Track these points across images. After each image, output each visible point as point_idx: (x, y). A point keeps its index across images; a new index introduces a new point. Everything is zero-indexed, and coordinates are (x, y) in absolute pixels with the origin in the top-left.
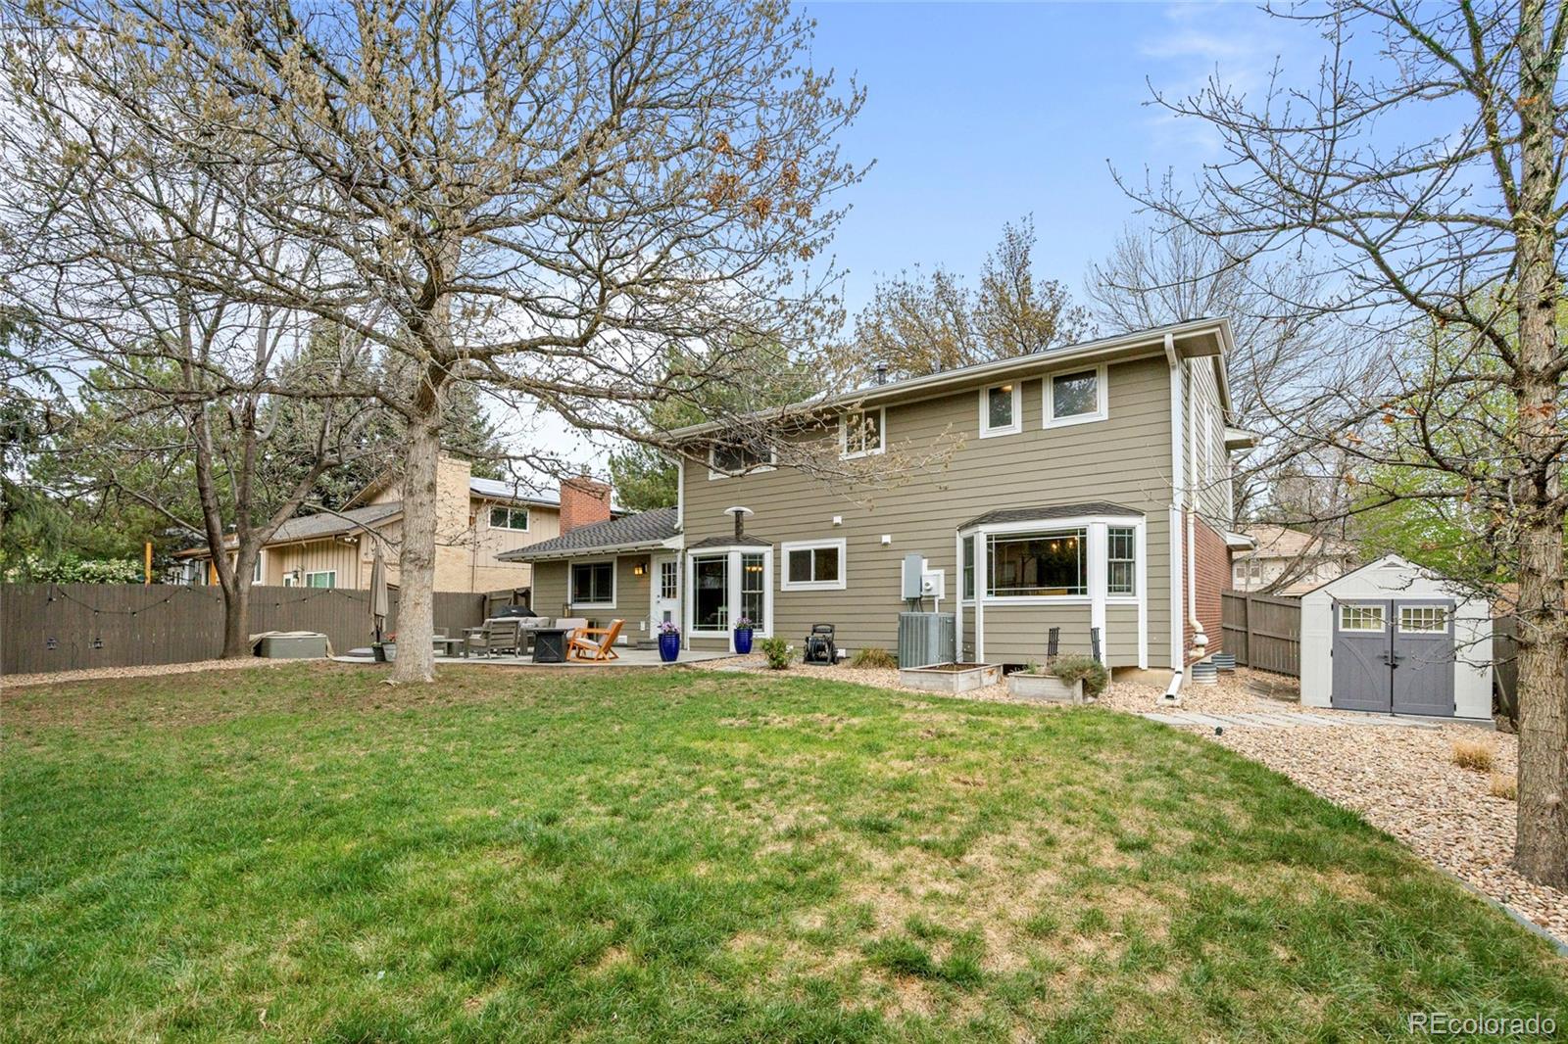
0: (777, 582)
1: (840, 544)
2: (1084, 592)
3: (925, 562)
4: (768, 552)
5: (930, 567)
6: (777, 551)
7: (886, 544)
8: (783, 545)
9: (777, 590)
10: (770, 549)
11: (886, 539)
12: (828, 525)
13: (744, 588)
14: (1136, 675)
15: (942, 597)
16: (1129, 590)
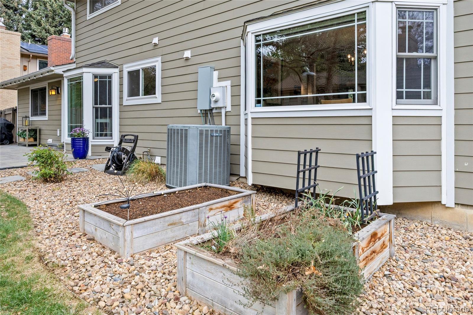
0: (121, 98)
1: (157, 63)
2: (363, 99)
3: (216, 74)
4: (114, 73)
5: (220, 79)
6: (121, 71)
7: (187, 59)
8: (124, 66)
9: (121, 105)
10: (117, 70)
11: (187, 54)
12: (150, 47)
13: (96, 103)
14: (437, 213)
15: (229, 109)
16: (428, 96)
